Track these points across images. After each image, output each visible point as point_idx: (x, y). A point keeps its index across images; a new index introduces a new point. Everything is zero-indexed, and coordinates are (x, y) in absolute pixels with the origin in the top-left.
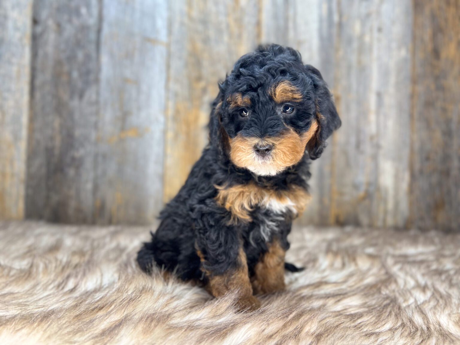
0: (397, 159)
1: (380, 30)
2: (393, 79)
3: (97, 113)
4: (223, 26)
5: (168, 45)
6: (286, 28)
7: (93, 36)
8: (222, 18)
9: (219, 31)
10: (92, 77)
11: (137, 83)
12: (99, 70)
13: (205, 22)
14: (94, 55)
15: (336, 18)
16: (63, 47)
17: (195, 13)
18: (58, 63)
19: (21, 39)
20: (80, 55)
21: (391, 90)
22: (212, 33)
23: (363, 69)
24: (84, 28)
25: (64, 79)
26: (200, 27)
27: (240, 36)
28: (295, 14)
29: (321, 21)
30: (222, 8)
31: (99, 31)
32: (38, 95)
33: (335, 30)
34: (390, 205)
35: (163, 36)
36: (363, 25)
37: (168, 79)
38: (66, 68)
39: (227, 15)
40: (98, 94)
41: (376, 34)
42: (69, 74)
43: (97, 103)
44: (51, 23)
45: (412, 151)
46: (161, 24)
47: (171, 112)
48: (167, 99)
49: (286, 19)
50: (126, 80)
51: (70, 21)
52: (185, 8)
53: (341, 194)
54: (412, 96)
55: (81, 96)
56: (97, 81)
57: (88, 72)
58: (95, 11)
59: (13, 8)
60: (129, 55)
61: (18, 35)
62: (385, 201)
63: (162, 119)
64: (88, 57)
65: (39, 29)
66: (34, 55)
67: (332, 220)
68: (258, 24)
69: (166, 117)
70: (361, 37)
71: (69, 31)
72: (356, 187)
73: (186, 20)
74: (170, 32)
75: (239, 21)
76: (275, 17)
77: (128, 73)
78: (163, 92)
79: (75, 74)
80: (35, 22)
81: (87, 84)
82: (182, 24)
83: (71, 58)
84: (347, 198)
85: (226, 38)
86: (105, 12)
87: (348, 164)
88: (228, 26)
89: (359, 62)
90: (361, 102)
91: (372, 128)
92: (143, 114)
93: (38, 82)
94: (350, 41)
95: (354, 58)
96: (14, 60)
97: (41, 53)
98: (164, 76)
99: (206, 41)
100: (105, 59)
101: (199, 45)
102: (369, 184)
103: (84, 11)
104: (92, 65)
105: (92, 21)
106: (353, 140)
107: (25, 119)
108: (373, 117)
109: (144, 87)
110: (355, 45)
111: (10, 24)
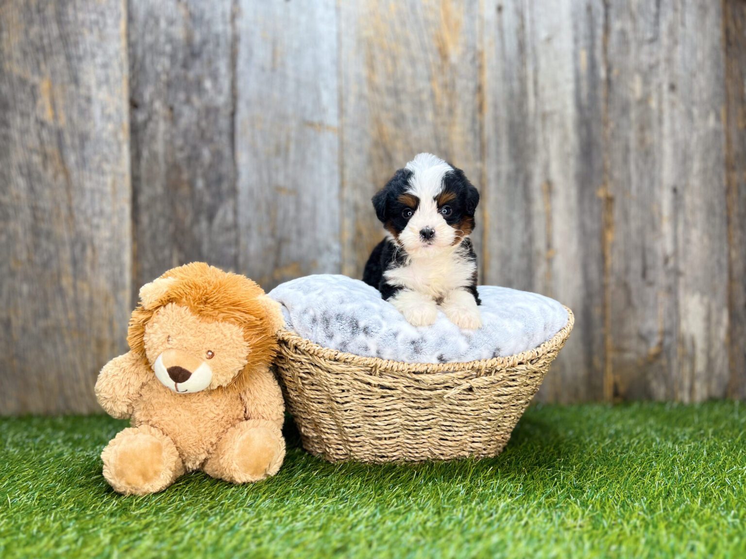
0: (708, 291)
1: (672, 88)
2: (696, 166)
3: (237, 242)
4: (425, 96)
5: (340, 131)
6: (524, 93)
7: (224, 123)
8: (422, 84)
9: (419, 105)
10: (225, 186)
11: (295, 192)
12: (236, 174)
13: (396, 93)
14: (227, 152)
15: (602, 73)
16: (179, 142)
17: (379, 79)
18: (174, 167)
19: (115, 134)
20: (206, 154)
21: (695, 182)
22: (407, 108)
23: (648, 153)
24: (210, 111)
25: (185, 190)
26: (389, 101)
27: (451, 111)
28: (536, 71)
29: (578, 80)
30: (421, 68)
31: (233, 114)
32: (145, 219)
33: (601, 92)
34: (700, 365)
35: (331, 118)
36: (646, 82)
37: (342, 185)
38: (185, 176)
39: (430, 79)
40: (236, 212)
41: (666, 95)
42: (191, 184)
43: (235, 226)
44: (158, 105)
45: (731, 279)
46: (328, 98)
47: (348, 235)
48: (342, 215)
49: (522, 80)
50: (278, 189)
51: (188, 101)
52: (364, 72)
53: (620, 350)
54: (728, 191)
55: (211, 218)
56: (234, 191)
57: (220, 180)
58: (225, 84)
59: (99, 84)
60: (281, 150)
61: (110, 127)
62: (692, 359)
63: (336, 247)
64: (217, 155)
65: (141, 117)
66: (136, 157)
67: (608, 392)
68: (479, 89)
69: (341, 243)
70: (644, 101)
71: (188, 116)
72: (643, 338)
73: (366, 91)
74: (342, 112)
75: (449, 87)
76: (506, 77)
77: (280, 179)
78: (335, 205)
79: (200, 183)
80: (134, 105)
81: (219, 197)
82: (361, 97)
83: (193, 159)
84: (629, 356)
85: (430, 116)
86: (240, 84)
87: (629, 303)
88: (433, 95)
89: (642, 141)
90: (647, 204)
91: (666, 245)
92: (306, 241)
93: (143, 199)
94: (625, 110)
95: (633, 136)
96: (106, 167)
97: (145, 153)
98: (336, 179)
99: (399, 121)
100: (243, 158)
101: (389, 128)
102: (665, 333)
103: (208, 84)
104: (225, 168)
105: (222, 100)
106: (636, 265)
107: (127, 257)
108: (666, 228)
109: (307, 199)
110: (633, 115)
111: (96, 111)
